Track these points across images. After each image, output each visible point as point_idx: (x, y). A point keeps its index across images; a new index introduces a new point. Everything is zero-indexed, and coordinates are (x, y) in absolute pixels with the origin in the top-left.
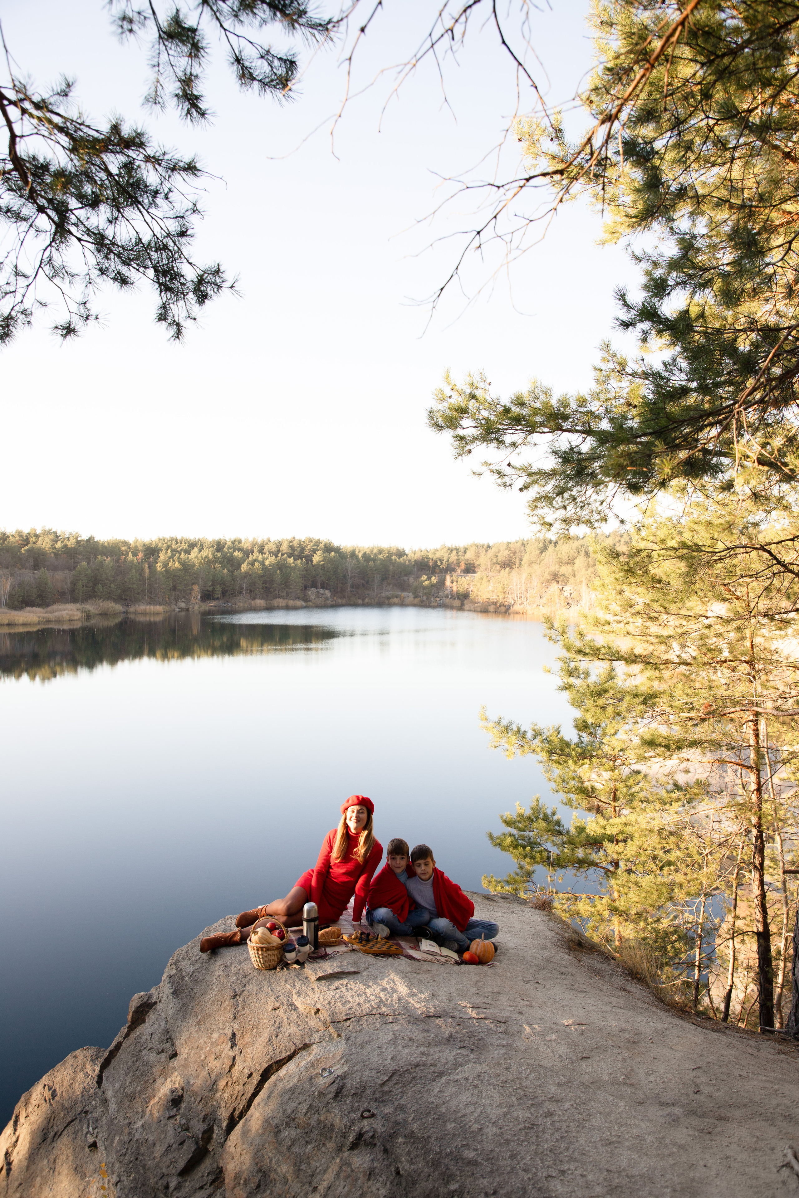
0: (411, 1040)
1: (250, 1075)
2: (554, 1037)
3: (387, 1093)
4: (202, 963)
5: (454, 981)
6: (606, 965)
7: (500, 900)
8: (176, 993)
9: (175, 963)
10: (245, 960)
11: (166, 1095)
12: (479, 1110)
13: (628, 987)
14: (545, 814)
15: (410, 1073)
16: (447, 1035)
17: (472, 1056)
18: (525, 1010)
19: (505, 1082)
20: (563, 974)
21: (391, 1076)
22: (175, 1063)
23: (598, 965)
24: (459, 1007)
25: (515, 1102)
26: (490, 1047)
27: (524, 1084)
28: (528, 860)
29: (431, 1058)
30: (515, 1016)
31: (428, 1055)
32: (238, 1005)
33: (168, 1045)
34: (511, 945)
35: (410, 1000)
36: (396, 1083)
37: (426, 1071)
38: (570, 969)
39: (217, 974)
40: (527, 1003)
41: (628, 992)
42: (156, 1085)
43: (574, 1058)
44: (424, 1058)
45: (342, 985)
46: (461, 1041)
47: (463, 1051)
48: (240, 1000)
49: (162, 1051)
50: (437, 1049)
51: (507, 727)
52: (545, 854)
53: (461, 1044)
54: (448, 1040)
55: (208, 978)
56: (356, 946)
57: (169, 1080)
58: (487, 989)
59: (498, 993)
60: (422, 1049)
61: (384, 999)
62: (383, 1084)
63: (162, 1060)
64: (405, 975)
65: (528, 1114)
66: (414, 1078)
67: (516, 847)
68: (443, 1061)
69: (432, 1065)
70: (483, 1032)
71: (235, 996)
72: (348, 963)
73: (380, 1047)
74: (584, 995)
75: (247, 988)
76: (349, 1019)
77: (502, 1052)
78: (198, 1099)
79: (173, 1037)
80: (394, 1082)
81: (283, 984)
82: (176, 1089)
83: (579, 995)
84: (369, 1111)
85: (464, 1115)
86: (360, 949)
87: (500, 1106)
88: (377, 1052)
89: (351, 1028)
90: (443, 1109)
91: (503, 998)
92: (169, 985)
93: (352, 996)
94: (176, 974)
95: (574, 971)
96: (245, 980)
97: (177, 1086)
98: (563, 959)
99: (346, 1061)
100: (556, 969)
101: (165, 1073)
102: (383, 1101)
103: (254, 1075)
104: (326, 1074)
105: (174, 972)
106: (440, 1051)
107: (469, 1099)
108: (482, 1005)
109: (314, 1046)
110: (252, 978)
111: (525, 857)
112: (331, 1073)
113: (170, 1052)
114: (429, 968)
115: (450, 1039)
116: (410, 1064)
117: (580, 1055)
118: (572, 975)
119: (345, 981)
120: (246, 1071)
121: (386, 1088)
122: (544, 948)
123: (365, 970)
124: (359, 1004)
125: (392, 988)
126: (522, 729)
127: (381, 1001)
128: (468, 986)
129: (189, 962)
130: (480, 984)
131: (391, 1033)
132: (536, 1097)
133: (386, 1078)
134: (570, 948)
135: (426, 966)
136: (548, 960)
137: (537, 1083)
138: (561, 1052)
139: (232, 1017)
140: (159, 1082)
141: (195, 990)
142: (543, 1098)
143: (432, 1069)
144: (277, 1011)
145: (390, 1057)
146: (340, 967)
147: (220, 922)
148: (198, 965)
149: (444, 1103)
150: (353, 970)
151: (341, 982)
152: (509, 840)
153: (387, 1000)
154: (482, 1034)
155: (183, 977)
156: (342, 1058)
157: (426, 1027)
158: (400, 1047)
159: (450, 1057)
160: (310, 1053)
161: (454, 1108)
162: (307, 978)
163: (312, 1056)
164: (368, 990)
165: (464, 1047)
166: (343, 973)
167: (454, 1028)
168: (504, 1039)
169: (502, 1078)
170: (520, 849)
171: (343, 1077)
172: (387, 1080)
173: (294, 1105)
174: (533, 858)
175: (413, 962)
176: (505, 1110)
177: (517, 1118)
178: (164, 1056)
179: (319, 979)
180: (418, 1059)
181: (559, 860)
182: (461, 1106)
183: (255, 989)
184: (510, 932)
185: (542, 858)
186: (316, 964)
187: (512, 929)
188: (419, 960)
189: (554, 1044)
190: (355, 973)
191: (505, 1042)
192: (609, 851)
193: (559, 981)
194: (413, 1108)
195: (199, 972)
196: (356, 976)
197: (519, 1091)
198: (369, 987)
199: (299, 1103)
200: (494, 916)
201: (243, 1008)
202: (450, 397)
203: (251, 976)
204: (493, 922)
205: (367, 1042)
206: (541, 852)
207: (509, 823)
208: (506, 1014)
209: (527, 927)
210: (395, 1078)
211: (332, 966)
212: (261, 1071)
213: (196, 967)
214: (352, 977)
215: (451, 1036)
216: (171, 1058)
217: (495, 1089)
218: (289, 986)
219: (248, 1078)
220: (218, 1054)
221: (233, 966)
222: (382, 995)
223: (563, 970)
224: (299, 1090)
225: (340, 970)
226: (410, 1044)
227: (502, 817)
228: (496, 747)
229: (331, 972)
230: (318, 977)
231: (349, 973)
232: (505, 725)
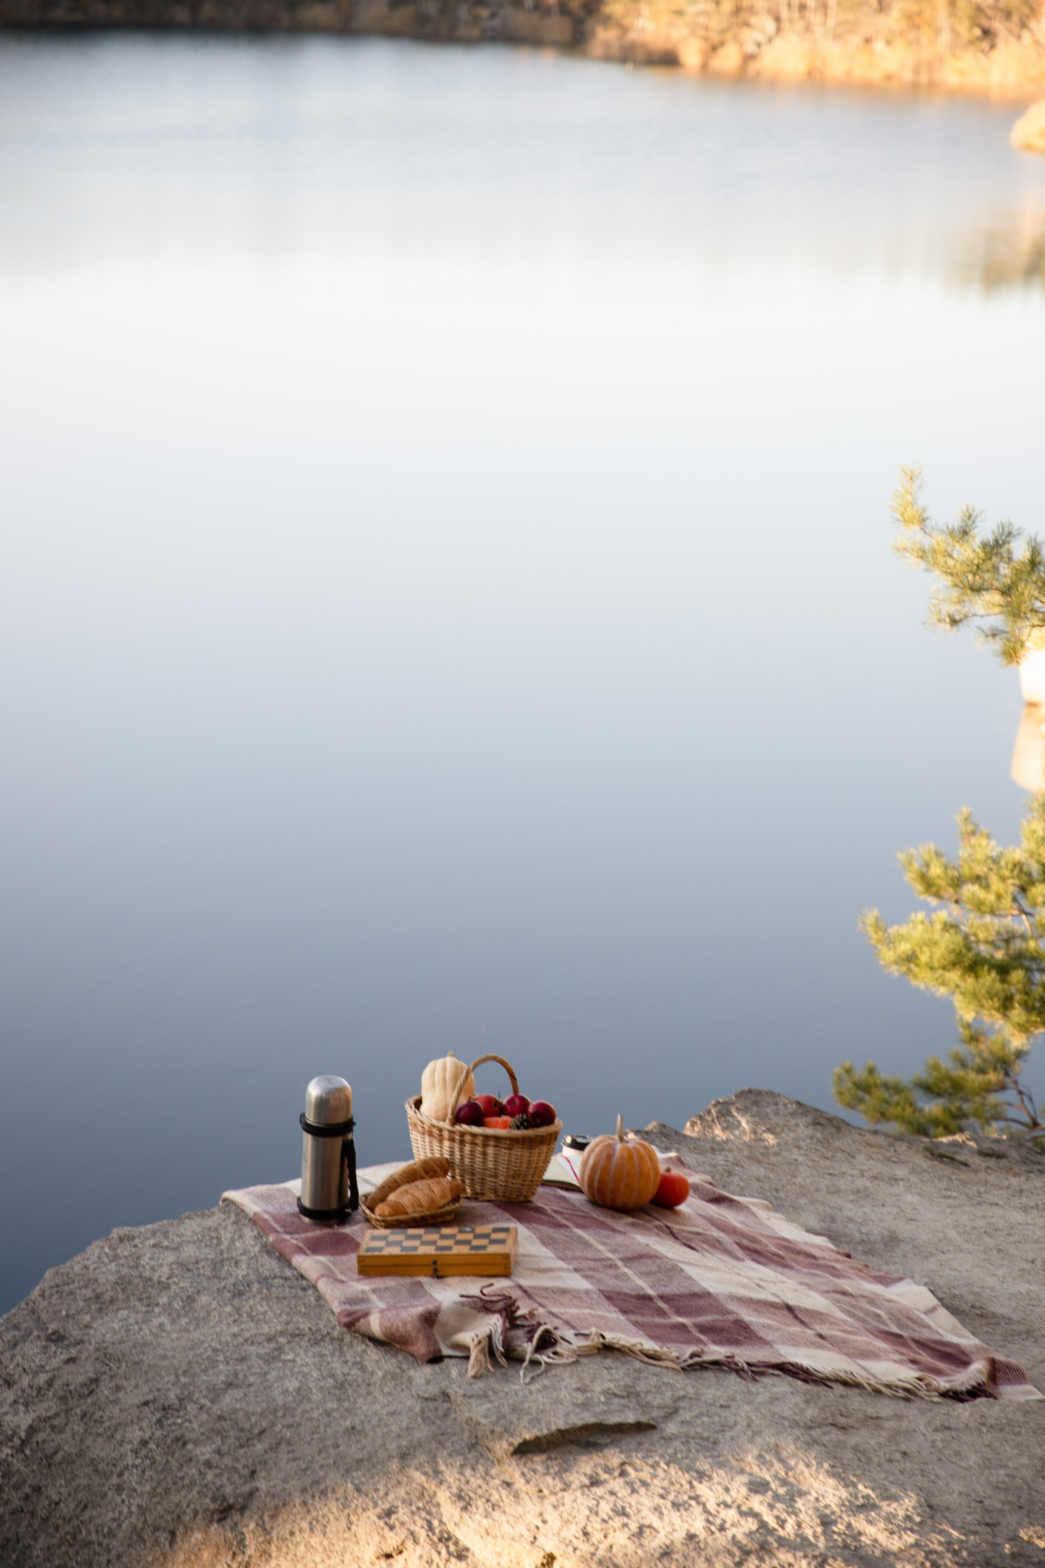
4: (63, 1399)
7: (977, 1161)
10: (230, 1385)
35: (859, 1523)
39: (135, 1434)
45: (608, 1470)
51: (995, 549)
55: (100, 1449)
61: (770, 1520)
71: (225, 1512)
72: (610, 1394)
75: (262, 1485)
81: (394, 1465)
93: (657, 1509)
96: (249, 1455)
110: (274, 1448)
114: (870, 1411)
119: (615, 1457)
123: (668, 1417)
125: (784, 1482)
127: (763, 1525)
128: (1028, 1474)
146: (585, 1405)
147: (93, 1249)
148: (47, 1407)
150: (630, 1418)
151: (598, 1460)
153: (782, 1523)
166: (599, 1428)
170: (989, 978)
179: (524, 1449)
186: (496, 1400)
190: (640, 1428)
195: (58, 1429)
196: (644, 1438)
198: (701, 1476)
200: (1001, 1223)
203: (268, 1440)
211: (554, 1401)
213: (43, 1409)
214: (631, 1441)
218: (417, 1476)
221: (191, 1408)
222: (757, 1503)
225: (588, 1418)
227: (908, 862)
228: (954, 622)
229: (562, 1425)
230: (517, 1441)
231: (621, 1429)
232: (984, 545)
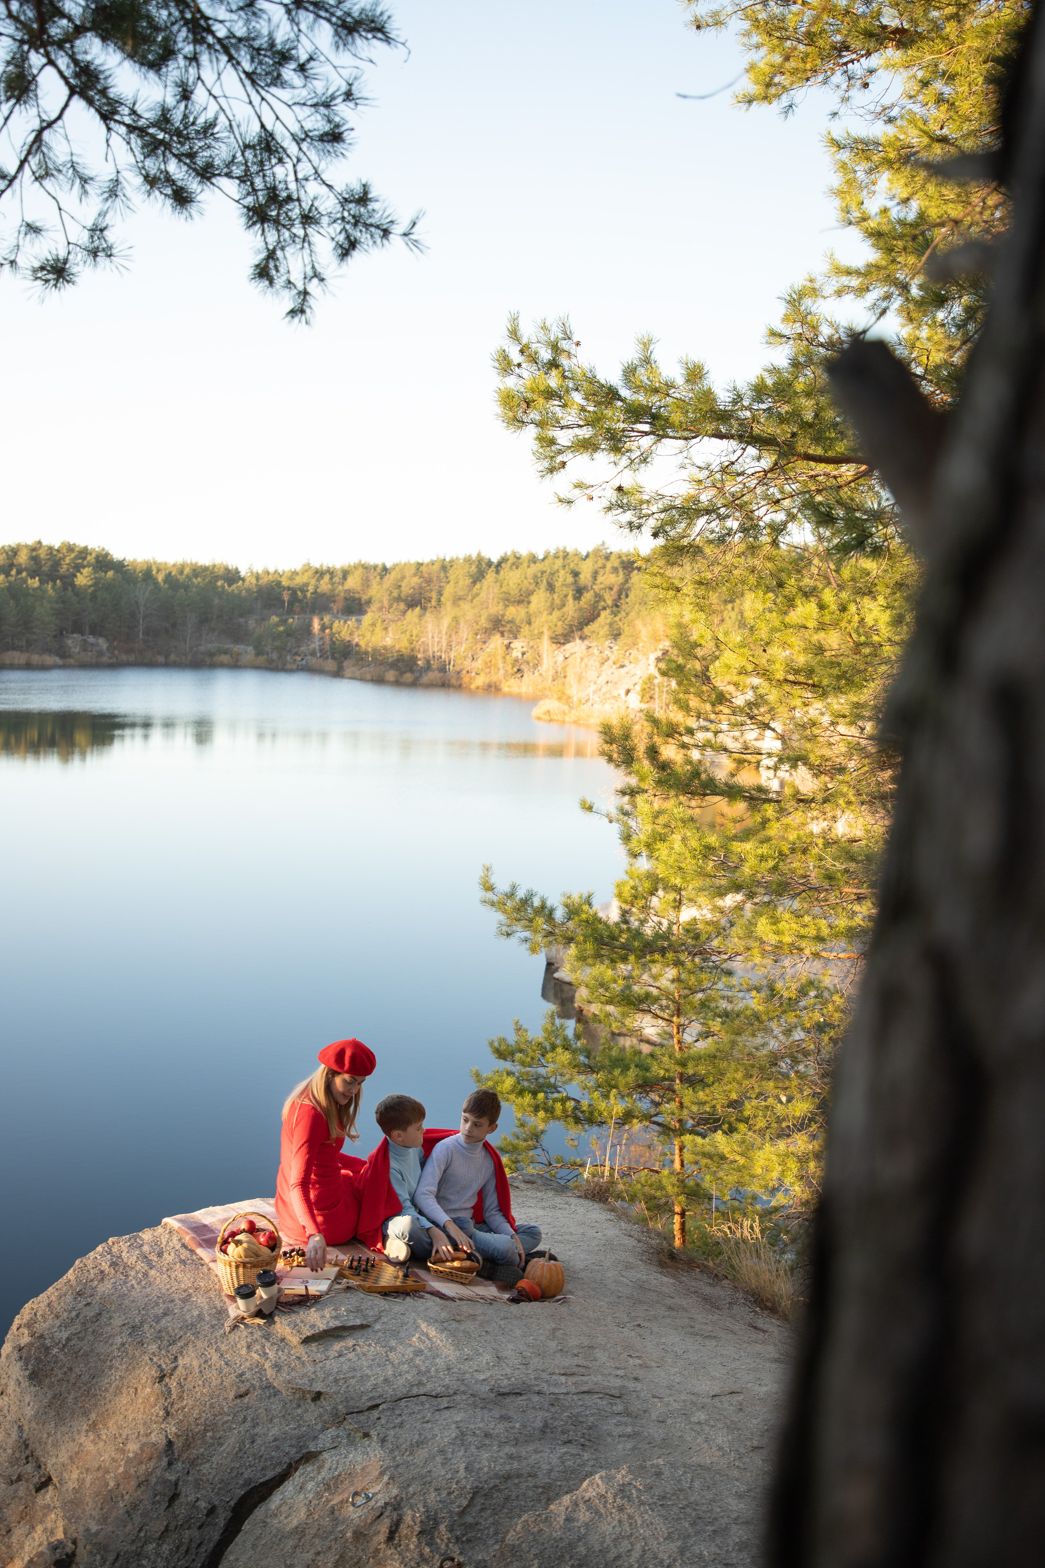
0: (487, 1435)
1: (212, 1511)
2: (702, 1416)
3: (471, 1527)
4: (84, 1324)
5: (518, 1332)
6: (718, 1288)
7: (523, 1186)
8: (35, 1377)
9: (29, 1325)
10: (165, 1314)
11: (40, 1554)
12: (638, 1547)
13: (760, 1323)
14: (565, 1039)
15: (499, 1491)
16: (539, 1424)
17: (586, 1456)
18: (640, 1373)
19: (664, 1498)
20: (670, 1308)
21: (472, 1498)
22: (49, 1496)
23: (708, 1290)
24: (544, 1375)
25: (690, 1530)
26: (609, 1440)
27: (692, 1499)
28: (541, 1114)
29: (524, 1463)
30: (631, 1385)
31: (519, 1458)
32: (170, 1393)
33: (29, 1468)
34: (580, 1265)
35: (465, 1367)
36: (482, 1510)
37: (523, 1486)
38: (678, 1301)
39: (119, 1340)
40: (638, 1361)
41: (764, 1331)
42: (14, 1539)
43: (742, 1450)
44: (516, 1465)
45: (347, 1349)
46: (563, 1432)
47: (572, 1449)
48: (173, 1384)
49: (19, 1479)
50: (530, 1448)
51: (525, 902)
52: (570, 1105)
53: (565, 1437)
54: (543, 1432)
55: (101, 1348)
56: (354, 1282)
57: (39, 1528)
58: (573, 1342)
59: (591, 1347)
60: (507, 1449)
61: (423, 1369)
62: (463, 1513)
63: (21, 1493)
64: (442, 1325)
65: (714, 1549)
66: (507, 1499)
67: (521, 1093)
68: (546, 1467)
69: (529, 1475)
70: (593, 1415)
71: (161, 1378)
72: (349, 1311)
73: (442, 1451)
74: (714, 1343)
75: (181, 1362)
76: (377, 1406)
77: (629, 1446)
78: (111, 1557)
79: (39, 1453)
80: (479, 1507)
81: (244, 1352)
82: (60, 1542)
83: (707, 1342)
84: (452, 1559)
85: (618, 1557)
86: (359, 1286)
87: (669, 1537)
88: (439, 1459)
89: (383, 1421)
90: (582, 1549)
91: (599, 1354)
92: (19, 1364)
93: (370, 1367)
94: (31, 1344)
95: (684, 1303)
96: (174, 1349)
97: (60, 1535)
98: (662, 1284)
99: (392, 1478)
100: (658, 1302)
101: (28, 1517)
102: (469, 1541)
103: (220, 1511)
104: (360, 1500)
105: (26, 1339)
106: (536, 1451)
107: (618, 1529)
108: (576, 1370)
109: (325, 1455)
110: (187, 1344)
111: (536, 1109)
112: (369, 1499)
113: (36, 1480)
114: (471, 1312)
115: (546, 1429)
116: (496, 1476)
117: (749, 1443)
118: (685, 1310)
119: (350, 1342)
120: (202, 1504)
121: (469, 1519)
122: (628, 1267)
123: (376, 1321)
124: (386, 1380)
125: (430, 1349)
126: (549, 904)
127: (420, 1372)
128: (543, 1338)
129: (58, 1323)
130: (559, 1333)
131: (453, 1426)
132: (715, 1519)
133: (465, 1503)
134: (661, 1264)
135: (465, 1308)
136: (641, 1287)
137: (710, 1496)
138: (719, 1441)
139: (161, 1413)
140: (19, 1532)
141: (77, 1371)
142: (726, 1520)
143: (531, 1482)
144: (246, 1400)
145: (463, 1466)
146: (336, 1318)
147: (99, 1249)
148: (76, 1328)
149: (579, 1540)
150: (358, 1322)
151: (342, 1344)
152: (509, 1082)
153: (429, 1370)
154: (591, 1419)
155: (47, 1349)
156: (382, 1474)
157: (504, 1412)
158: (473, 1449)
159: (555, 1461)
160: (320, 1467)
161: (597, 1547)
162: (283, 1340)
163: (324, 1473)
164: (392, 1355)
165: (570, 1442)
166: (344, 1328)
167: (548, 1411)
168: (626, 1425)
169: (657, 1492)
171: (396, 1505)
172: (468, 1506)
173: (309, 1556)
174: (549, 1110)
175: (443, 1302)
176: (679, 1543)
177: (701, 1556)
178: (22, 1489)
179: (307, 1341)
180: (508, 1467)
181: (591, 1113)
182: (608, 1540)
183: (195, 1363)
184: (569, 1242)
185: (564, 1110)
186: (294, 1317)
187: (567, 1237)
188: (452, 1299)
189: (707, 1428)
190: (363, 1327)
191: (629, 1430)
192: (686, 1101)
193: (669, 1321)
194: (534, 1551)
195: (81, 1339)
196: (364, 1332)
197: (688, 1510)
198: (392, 1349)
199: (318, 1554)
200: (533, 1216)
201: (181, 1398)
202: (519, 365)
203: (183, 1341)
204: (533, 1224)
205: (419, 1444)
206: (564, 1101)
207: (503, 1053)
208: (618, 1382)
209: (591, 1233)
210: (479, 1500)
211: (323, 1317)
212: (232, 1503)
213: (72, 1330)
214: (358, 1334)
215: (546, 1425)
216: (38, 1490)
217: (653, 1510)
218: (256, 1356)
219: (207, 1515)
220: (142, 1478)
221: (146, 1327)
222: (418, 1361)
223: (669, 1301)
224: (313, 1531)
225: (337, 1323)
226: (487, 1442)
227: (491, 1044)
228: (508, 935)
229: (325, 1328)
230: (303, 1337)
231: (354, 1328)
232: (521, 899)
